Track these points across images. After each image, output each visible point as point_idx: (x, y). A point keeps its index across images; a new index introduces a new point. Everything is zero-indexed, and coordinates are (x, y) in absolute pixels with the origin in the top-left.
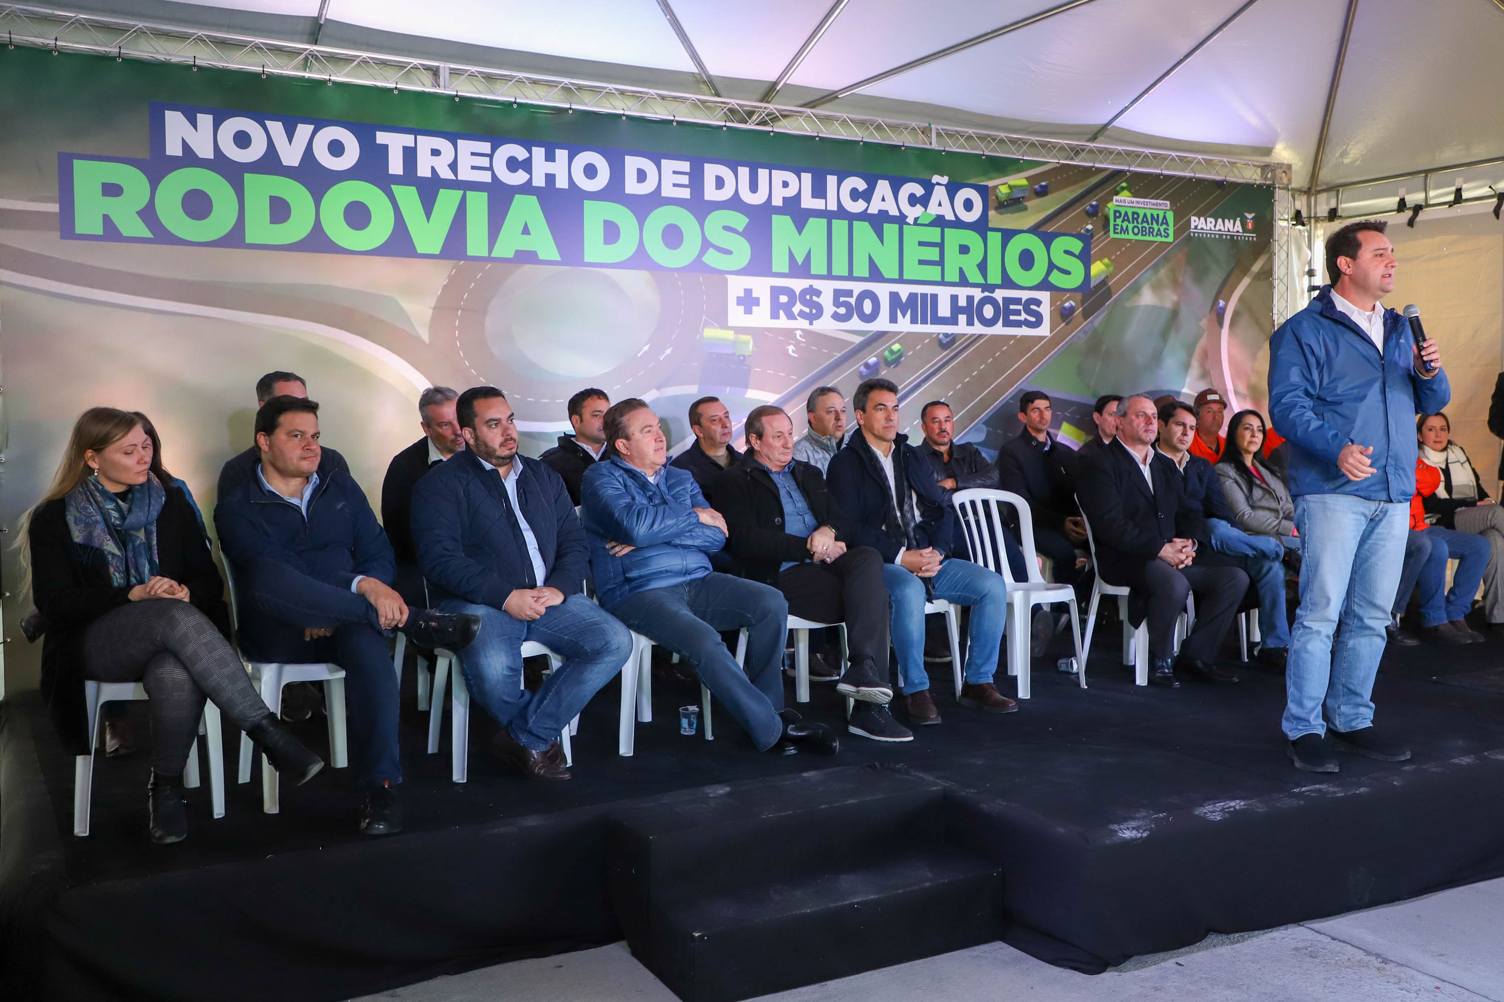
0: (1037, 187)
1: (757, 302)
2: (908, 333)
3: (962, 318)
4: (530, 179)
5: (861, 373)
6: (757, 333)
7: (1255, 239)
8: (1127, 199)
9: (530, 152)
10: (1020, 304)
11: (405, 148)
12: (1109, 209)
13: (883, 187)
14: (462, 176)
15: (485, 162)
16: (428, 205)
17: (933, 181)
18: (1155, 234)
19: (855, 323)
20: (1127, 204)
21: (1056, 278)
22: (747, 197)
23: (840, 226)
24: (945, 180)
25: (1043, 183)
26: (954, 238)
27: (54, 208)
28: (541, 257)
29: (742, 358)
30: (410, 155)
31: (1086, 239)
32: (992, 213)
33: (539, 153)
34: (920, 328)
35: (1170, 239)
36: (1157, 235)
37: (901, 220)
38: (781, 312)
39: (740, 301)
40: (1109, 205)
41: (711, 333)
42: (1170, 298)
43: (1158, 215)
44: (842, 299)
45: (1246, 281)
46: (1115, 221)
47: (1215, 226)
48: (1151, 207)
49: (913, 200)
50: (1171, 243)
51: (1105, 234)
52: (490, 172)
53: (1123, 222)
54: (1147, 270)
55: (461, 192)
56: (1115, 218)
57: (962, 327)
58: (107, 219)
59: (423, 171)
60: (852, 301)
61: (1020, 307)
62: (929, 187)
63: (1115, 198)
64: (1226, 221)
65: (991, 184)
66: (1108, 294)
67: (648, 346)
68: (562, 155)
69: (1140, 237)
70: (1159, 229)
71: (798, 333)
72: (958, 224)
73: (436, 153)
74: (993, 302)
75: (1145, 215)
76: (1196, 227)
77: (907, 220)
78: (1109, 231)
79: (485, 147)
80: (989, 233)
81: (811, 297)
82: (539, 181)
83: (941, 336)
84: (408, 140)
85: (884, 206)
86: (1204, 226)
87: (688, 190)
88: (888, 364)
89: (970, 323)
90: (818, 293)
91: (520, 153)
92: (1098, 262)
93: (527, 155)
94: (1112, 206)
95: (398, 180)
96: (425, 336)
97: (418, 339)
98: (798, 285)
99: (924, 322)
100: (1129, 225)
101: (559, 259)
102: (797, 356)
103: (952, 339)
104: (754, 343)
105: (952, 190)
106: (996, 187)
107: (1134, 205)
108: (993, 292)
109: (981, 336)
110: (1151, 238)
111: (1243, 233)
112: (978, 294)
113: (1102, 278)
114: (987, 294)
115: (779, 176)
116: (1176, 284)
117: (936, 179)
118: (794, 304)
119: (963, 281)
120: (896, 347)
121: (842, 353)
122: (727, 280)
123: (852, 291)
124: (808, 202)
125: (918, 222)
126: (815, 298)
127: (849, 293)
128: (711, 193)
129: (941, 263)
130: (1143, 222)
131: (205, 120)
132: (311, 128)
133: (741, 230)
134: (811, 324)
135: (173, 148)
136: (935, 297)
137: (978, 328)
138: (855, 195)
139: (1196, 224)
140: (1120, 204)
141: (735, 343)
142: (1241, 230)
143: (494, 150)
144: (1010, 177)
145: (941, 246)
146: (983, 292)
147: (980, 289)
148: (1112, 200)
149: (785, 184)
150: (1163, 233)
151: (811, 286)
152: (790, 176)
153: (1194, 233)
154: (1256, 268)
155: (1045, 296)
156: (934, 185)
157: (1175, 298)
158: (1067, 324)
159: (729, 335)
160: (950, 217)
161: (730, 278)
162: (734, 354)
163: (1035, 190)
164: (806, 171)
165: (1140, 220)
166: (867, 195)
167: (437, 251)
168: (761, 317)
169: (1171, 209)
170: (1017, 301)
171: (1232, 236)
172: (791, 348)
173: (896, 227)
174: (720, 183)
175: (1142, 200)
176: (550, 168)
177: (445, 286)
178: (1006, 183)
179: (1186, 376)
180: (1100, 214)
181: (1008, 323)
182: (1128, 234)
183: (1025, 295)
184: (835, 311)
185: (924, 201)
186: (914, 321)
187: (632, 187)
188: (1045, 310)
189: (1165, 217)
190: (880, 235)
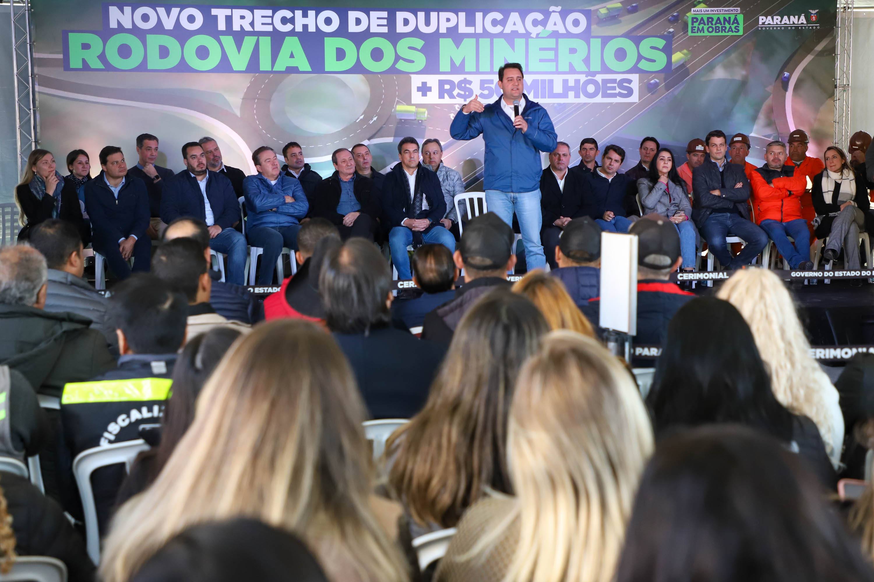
0: (629, 7)
1: (430, 89)
3: (571, 94)
4: (294, 28)
6: (430, 107)
7: (818, 28)
8: (703, 9)
9: (294, 13)
10: (616, 83)
11: (226, 16)
12: (688, 17)
13: (514, 17)
14: (256, 29)
15: (269, 20)
16: (239, 45)
17: (550, 10)
18: (727, 30)
20: (703, 12)
21: (644, 65)
22: (424, 29)
23: (485, 43)
24: (559, 9)
25: (634, 5)
26: (565, 44)
27: (61, 56)
28: (301, 70)
29: (420, 122)
30: (229, 19)
31: (669, 38)
32: (594, 27)
33: (299, 13)
35: (741, 33)
36: (728, 32)
37: (527, 35)
38: (446, 95)
39: (419, 89)
40: (688, 14)
41: (401, 108)
42: (739, 74)
43: (730, 18)
44: (486, 85)
45: (809, 58)
46: (693, 24)
47: (781, 22)
48: (723, 12)
49: (535, 23)
50: (741, 36)
51: (684, 33)
52: (272, 26)
53: (699, 24)
54: (721, 54)
55: (256, 37)
56: (693, 22)
57: (571, 99)
58: (84, 60)
59: (236, 27)
61: (616, 85)
62: (547, 14)
63: (692, 9)
64: (792, 17)
65: (593, 8)
66: (687, 73)
67: (363, 116)
68: (312, 13)
69: (714, 34)
70: (730, 27)
72: (569, 35)
73: (242, 17)
74: (595, 83)
75: (718, 19)
76: (763, 23)
77: (532, 35)
78: (687, 31)
79: (269, 12)
80: (592, 40)
82: (299, 28)
84: (228, 12)
85: (514, 28)
86: (771, 23)
87: (387, 28)
89: (577, 96)
90: (470, 83)
91: (288, 14)
92: (678, 53)
93: (292, 15)
94: (690, 15)
95: (223, 33)
96: (238, 113)
97: (235, 115)
100: (704, 26)
101: (310, 70)
104: (428, 112)
105: (564, 15)
106: (597, 10)
107: (710, 13)
108: (594, 76)
110: (724, 34)
111: (807, 24)
112: (583, 78)
113: (682, 63)
114: (589, 78)
115: (444, 15)
116: (744, 63)
117: (552, 8)
118: (454, 89)
119: (572, 70)
123: (493, 80)
124: (463, 29)
125: (540, 36)
126: (468, 86)
128: (400, 28)
130: (716, 23)
131: (128, 10)
132: (179, 9)
133: (419, 48)
135: (113, 25)
136: (551, 82)
137: (583, 99)
139: (763, 21)
140: (697, 13)
141: (416, 113)
142: (805, 22)
143: (274, 13)
144: (608, 3)
148: (690, 11)
149: (448, 20)
150: (734, 30)
151: (465, 79)
152: (451, 15)
153: (762, 27)
154: (819, 48)
155: (635, 78)
156: (551, 12)
157: (744, 73)
158: (652, 94)
159: (413, 109)
162: (415, 120)
163: (628, 9)
165: (714, 22)
166: (503, 23)
167: (244, 69)
168: (433, 98)
169: (741, 13)
170: (614, 81)
171: (797, 28)
173: (523, 40)
174: (406, 22)
175: (716, 9)
176: (305, 21)
177: (248, 87)
179: (754, 125)
181: (605, 95)
182: (704, 32)
183: (619, 77)
184: (482, 93)
185: (544, 23)
187: (352, 28)
188: (635, 86)
189: (736, 19)
190: (512, 46)
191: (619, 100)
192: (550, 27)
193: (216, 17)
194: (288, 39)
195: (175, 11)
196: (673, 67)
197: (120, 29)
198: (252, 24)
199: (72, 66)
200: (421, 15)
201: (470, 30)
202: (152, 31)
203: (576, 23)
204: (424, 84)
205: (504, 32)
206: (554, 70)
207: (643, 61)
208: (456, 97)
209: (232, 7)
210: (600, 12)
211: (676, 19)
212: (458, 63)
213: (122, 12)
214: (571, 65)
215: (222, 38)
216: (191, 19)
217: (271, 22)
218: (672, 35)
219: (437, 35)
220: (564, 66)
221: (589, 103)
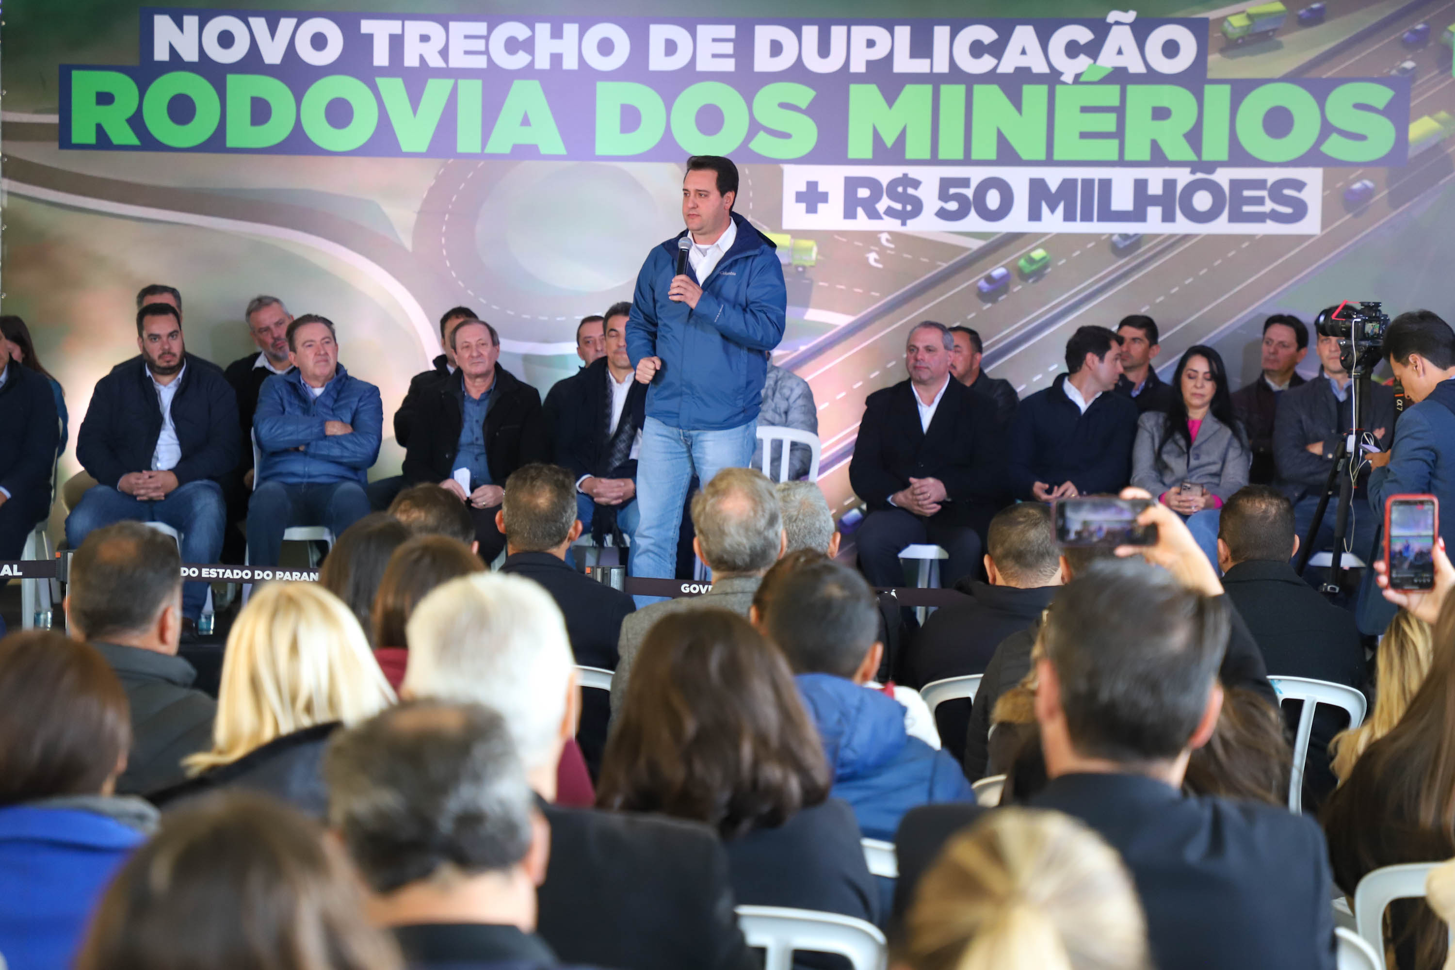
2: (1059, 235)
3: (1154, 212)
4: (532, 62)
5: (980, 289)
6: (823, 238)
9: (533, 29)
15: (480, 45)
19: (973, 222)
22: (815, 64)
23: (953, 94)
25: (1315, 6)
27: (54, 119)
29: (800, 269)
30: (396, 43)
32: (1214, 59)
33: (543, 30)
34: (1079, 227)
37: (1053, 78)
38: (860, 211)
39: (800, 197)
44: (952, 191)
49: (1073, 49)
51: (1442, 72)
58: (100, 129)
59: (411, 60)
60: (969, 193)
61: (1264, 193)
62: (1101, 30)
65: (1213, 15)
68: (571, 30)
71: (884, 237)
72: (1152, 77)
73: (425, 38)
77: (1063, 78)
79: (481, 28)
81: (905, 190)
82: (543, 63)
83: (1115, 238)
84: (394, 27)
85: (1023, 62)
88: (1024, 276)
89: (1168, 217)
90: (916, 184)
91: (520, 31)
95: (383, 72)
96: (408, 243)
98: (885, 174)
99: (1087, 217)
102: (880, 266)
103: (1134, 243)
106: (1224, 19)
109: (1186, 237)
112: (1183, 177)
113: (1433, 142)
114: (1200, 175)
115: (861, 33)
117: (1113, 16)
119: (1158, 158)
120: (1038, 254)
121: (951, 262)
122: (781, 172)
125: (1082, 79)
126: (910, 191)
127: (965, 182)
128: (763, 62)
129: (1119, 134)
134: (904, 224)
136: (1106, 185)
137: (1182, 225)
138: (977, 49)
143: (490, 30)
145: (1120, 111)
146: (1193, 172)
147: (1188, 170)
149: (871, 44)
151: (905, 175)
152: (878, 33)
156: (1110, 26)
160: (1136, 67)
161: (787, 168)
163: (1300, 17)
164: (902, 23)
166: (997, 49)
167: (423, 147)
170: (1260, 184)
172: (872, 257)
173: (1043, 89)
174: (776, 48)
176: (557, 46)
178: (1243, 12)
180: (1431, 44)
181: (1236, 217)
183: (1272, 175)
185: (1093, 50)
186: (1069, 217)
187: (658, 61)
190: (1017, 101)
191: (1271, 228)
192: (1108, 59)
193: (370, 37)
194: (518, 85)
195: (286, 25)
196: (1412, 153)
197: (176, 62)
198: (444, 53)
199: (76, 139)
200: (810, 33)
201: (921, 66)
202: (240, 67)
203: (1171, 49)
204: (812, 186)
205: (1000, 70)
206: (1115, 157)
207: (1334, 137)
208: (884, 216)
209: (403, 17)
210: (1230, 24)
211: (1420, 39)
212: (889, 140)
213: (180, 26)
214: (1155, 145)
215: (381, 82)
216: (319, 42)
217: (483, 48)
218: (1410, 76)
219: (844, 77)
220: (1138, 149)
221: (1196, 236)
